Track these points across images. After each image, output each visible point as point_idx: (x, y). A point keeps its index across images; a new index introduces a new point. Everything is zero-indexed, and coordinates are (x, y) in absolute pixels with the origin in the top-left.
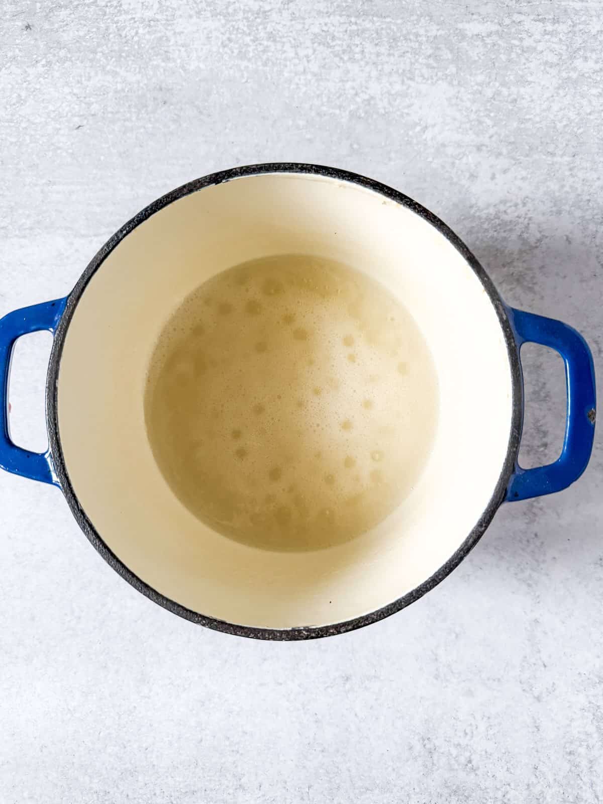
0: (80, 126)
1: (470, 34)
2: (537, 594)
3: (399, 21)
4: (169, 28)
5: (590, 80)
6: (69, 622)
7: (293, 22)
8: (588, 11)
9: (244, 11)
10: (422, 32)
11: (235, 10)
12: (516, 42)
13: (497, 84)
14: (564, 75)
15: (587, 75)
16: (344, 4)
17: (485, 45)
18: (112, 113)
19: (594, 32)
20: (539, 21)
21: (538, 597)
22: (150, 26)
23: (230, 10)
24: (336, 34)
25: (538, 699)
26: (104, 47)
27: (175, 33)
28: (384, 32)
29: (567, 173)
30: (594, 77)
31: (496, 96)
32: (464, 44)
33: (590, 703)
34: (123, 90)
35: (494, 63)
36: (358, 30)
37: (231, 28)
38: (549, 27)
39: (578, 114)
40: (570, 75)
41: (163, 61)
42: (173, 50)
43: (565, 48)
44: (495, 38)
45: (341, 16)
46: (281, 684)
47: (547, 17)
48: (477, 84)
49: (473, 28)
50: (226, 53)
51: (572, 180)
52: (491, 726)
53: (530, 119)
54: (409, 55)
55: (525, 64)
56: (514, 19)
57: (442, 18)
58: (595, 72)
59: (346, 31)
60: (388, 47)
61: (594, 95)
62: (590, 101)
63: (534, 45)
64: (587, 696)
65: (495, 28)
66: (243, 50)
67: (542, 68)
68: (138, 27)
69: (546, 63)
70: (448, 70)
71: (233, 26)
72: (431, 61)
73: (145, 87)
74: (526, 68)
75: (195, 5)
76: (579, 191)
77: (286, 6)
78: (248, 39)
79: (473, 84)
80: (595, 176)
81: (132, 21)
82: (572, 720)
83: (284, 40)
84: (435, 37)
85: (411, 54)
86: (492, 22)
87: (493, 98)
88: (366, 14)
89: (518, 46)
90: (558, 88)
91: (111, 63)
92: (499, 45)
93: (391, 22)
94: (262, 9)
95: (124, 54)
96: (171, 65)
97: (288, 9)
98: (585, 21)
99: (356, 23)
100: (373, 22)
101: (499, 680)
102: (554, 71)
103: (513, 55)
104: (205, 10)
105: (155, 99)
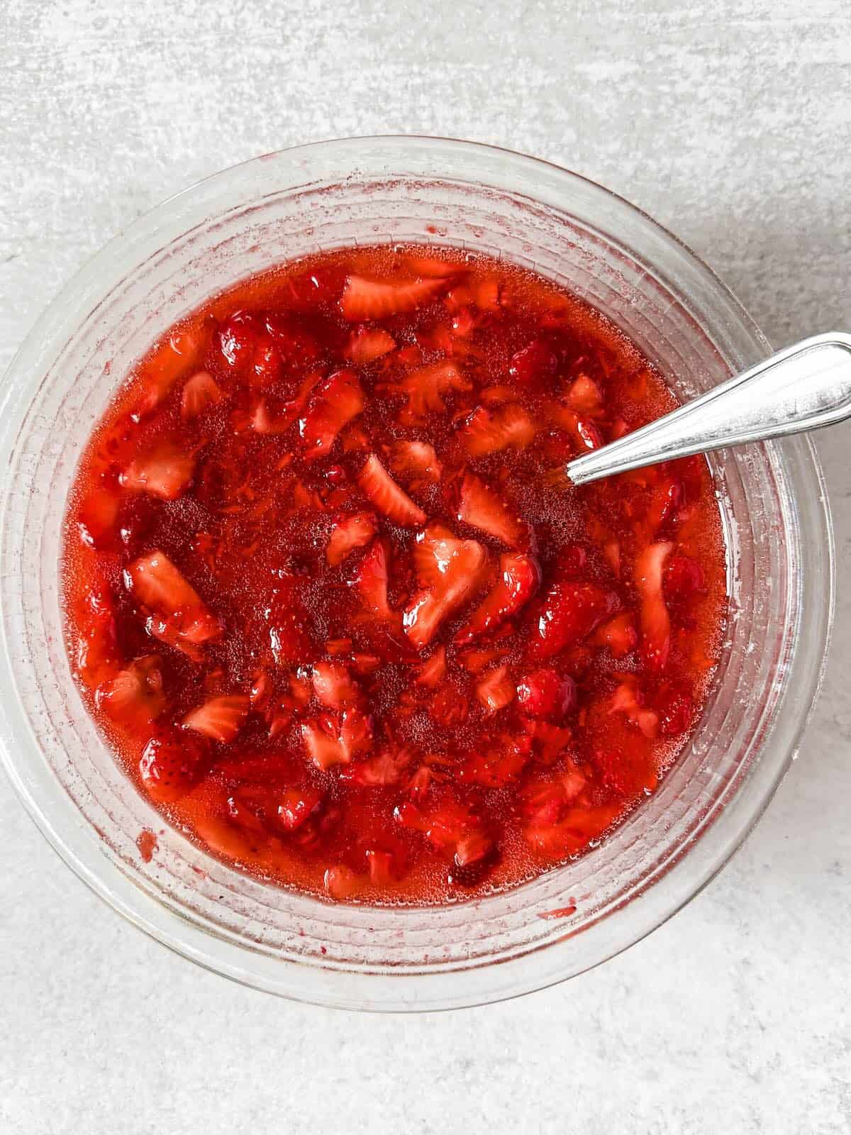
0: (12, 257)
1: (594, 80)
2: (744, 922)
3: (486, 67)
4: (138, 97)
5: (780, 139)
6: (47, 1004)
7: (325, 79)
8: (771, 33)
9: (250, 65)
10: (522, 81)
11: (235, 65)
12: (665, 88)
13: (639, 155)
14: (741, 133)
15: (775, 132)
16: (401, 46)
17: (619, 94)
18: (60, 233)
19: (782, 65)
20: (699, 52)
21: (746, 925)
22: (108, 97)
23: (229, 65)
24: (390, 92)
25: (756, 1078)
26: (42, 134)
27: (147, 105)
28: (463, 85)
29: (754, 285)
30: (787, 133)
31: (638, 173)
32: (586, 96)
33: (834, 1079)
34: (74, 198)
35: (633, 122)
36: (424, 84)
37: (232, 94)
38: (715, 62)
39: (766, 193)
40: (750, 133)
41: (132, 149)
42: (146, 132)
43: (740, 92)
44: (632, 83)
45: (396, 63)
46: (369, 1078)
47: (710, 46)
48: (609, 156)
49: (598, 70)
50: (225, 132)
51: (760, 294)
52: (687, 1123)
53: (691, 206)
54: (503, 118)
55: (680, 121)
56: (661, 52)
57: (550, 58)
58: (789, 125)
59: (406, 87)
60: (470, 108)
61: (788, 162)
62: (782, 172)
63: (693, 90)
64: (829, 1070)
65: (632, 68)
66: (252, 126)
67: (707, 125)
68: (91, 99)
69: (712, 117)
70: (564, 138)
71: (234, 90)
72: (538, 126)
73: (106, 191)
74: (682, 127)
75: (174, 61)
76: (773, 311)
77: (313, 55)
78: (257, 108)
79: (602, 156)
80: (797, 285)
81: (81, 92)
82: (809, 1107)
83: (312, 106)
84: (542, 87)
85: (507, 117)
86: (627, 58)
87: (635, 176)
88: (435, 58)
89: (667, 94)
90: (733, 154)
91: (52, 156)
92: (640, 95)
93: (473, 69)
94: (277, 62)
95: (71, 143)
96: (144, 154)
97: (316, 58)
98: (767, 49)
99: (420, 74)
100: (445, 69)
101: (695, 1054)
102: (724, 129)
103: (662, 109)
104: (190, 68)
105: (123, 208)
